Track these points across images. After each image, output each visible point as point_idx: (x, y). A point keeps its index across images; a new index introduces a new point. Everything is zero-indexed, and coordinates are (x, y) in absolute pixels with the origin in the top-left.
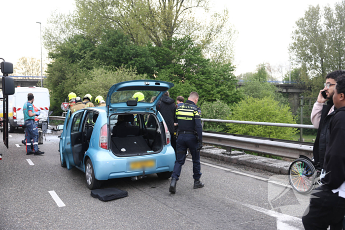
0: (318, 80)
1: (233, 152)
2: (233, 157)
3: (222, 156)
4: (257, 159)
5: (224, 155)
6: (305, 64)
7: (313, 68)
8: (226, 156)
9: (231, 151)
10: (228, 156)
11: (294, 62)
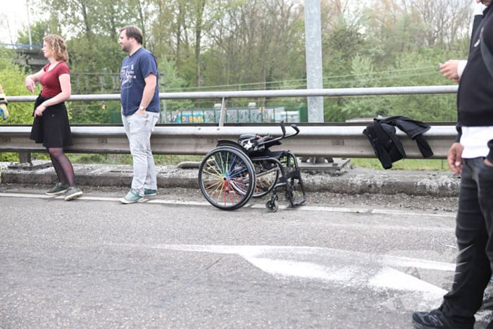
0: (81, 42)
1: (35, 163)
2: (39, 172)
3: (11, 174)
4: (93, 169)
5: (16, 172)
6: (57, 14)
7: (71, 22)
8: (23, 172)
9: (29, 161)
10: (29, 172)
11: (36, 9)
